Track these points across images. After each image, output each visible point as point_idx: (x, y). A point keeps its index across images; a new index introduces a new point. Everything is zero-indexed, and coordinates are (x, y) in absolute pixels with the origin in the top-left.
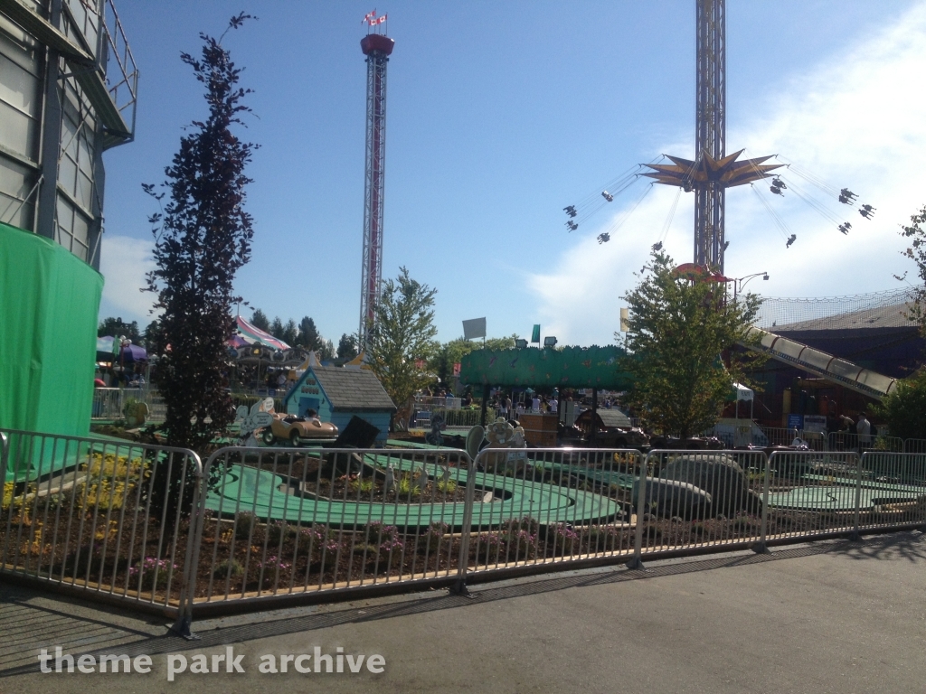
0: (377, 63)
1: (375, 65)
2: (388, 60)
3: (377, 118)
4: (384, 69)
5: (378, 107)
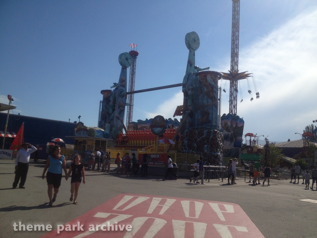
0: (134, 59)
1: (133, 59)
2: (137, 58)
3: (133, 74)
4: (136, 60)
5: (133, 71)
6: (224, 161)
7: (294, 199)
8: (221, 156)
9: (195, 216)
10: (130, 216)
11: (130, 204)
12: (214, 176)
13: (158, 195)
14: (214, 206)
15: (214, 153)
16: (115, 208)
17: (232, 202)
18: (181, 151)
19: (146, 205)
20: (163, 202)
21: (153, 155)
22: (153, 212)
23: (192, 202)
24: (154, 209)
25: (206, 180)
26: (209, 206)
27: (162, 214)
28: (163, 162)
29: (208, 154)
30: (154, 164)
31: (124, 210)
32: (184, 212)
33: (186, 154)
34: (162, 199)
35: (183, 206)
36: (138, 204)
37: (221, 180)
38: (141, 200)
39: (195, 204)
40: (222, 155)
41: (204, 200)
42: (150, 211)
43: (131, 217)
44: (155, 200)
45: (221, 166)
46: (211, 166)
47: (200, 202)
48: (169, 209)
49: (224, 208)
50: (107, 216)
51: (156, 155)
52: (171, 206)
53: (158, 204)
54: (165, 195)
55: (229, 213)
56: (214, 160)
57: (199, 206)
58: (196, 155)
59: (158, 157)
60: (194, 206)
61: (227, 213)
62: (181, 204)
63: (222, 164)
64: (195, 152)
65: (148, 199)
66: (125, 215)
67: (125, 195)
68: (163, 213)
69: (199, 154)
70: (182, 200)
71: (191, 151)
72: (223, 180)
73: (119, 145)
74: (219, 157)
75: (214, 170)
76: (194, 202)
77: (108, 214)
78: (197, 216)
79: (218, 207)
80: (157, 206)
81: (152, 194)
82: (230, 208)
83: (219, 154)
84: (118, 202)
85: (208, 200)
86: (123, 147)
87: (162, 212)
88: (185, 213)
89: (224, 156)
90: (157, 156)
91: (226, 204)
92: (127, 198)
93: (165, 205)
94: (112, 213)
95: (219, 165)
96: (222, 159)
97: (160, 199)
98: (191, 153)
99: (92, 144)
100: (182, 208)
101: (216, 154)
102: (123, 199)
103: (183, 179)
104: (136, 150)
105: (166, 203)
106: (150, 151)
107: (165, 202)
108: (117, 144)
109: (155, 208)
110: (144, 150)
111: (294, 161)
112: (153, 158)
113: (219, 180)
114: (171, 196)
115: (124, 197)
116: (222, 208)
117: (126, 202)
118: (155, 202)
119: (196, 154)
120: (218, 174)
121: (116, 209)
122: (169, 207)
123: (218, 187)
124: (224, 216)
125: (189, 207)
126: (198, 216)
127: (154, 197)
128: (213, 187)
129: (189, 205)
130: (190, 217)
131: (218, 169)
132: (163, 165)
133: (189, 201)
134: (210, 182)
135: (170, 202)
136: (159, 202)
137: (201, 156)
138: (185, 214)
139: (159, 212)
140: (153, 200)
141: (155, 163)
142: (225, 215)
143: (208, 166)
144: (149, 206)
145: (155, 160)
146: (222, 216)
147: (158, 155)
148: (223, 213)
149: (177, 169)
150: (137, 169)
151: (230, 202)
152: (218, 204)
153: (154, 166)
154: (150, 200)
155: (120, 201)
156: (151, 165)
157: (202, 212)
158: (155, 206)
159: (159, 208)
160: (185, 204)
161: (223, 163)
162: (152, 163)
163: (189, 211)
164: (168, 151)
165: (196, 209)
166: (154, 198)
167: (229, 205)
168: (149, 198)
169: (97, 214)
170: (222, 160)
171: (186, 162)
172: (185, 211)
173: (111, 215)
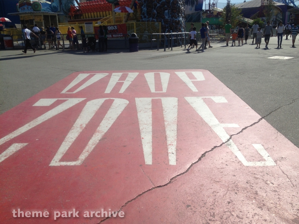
6: (185, 27)
7: (262, 58)
8: (182, 21)
9: (162, 90)
10: (81, 99)
11: (84, 84)
12: (176, 44)
13: (117, 70)
14: (182, 75)
15: (175, 19)
16: (64, 92)
17: (200, 69)
18: (140, 20)
19: (104, 82)
20: (123, 78)
21: (110, 27)
22: (112, 90)
23: (157, 73)
24: (113, 87)
25: (169, 49)
26: (176, 75)
27: (122, 92)
28: (121, 33)
29: (169, 20)
30: (112, 37)
31: (75, 92)
32: (148, 87)
33: (146, 22)
34: (123, 74)
35: (147, 79)
36: (95, 83)
37: (184, 47)
38: (98, 77)
39: (160, 75)
40: (184, 20)
41: (169, 69)
42: (108, 90)
43: (83, 101)
44: (115, 75)
45: (183, 32)
46: (173, 33)
47: (166, 72)
48: (131, 85)
49: (193, 76)
50: (51, 103)
51: (113, 26)
52: (134, 81)
53: (118, 80)
54: (125, 69)
55: (200, 81)
56: (176, 26)
57: (165, 76)
58: (156, 23)
59: (116, 28)
60: (160, 78)
61: (197, 81)
62: (144, 77)
63: (184, 31)
64: (155, 20)
65: (106, 75)
66: (76, 99)
67: (79, 74)
68: (125, 90)
69: (160, 22)
70: (146, 73)
71: (151, 19)
72: (186, 47)
73: (72, 20)
74: (181, 23)
75: (176, 37)
76: (159, 73)
77: (54, 100)
78: (164, 90)
79: (186, 76)
80: (117, 83)
81: (111, 70)
82: (199, 75)
83: (181, 19)
84: (69, 83)
85: (174, 69)
86: (77, 21)
87: (122, 90)
88: (150, 87)
89: (185, 22)
90: (114, 28)
91: (194, 71)
92: (82, 76)
93: (126, 80)
94: (59, 98)
95: (181, 31)
96: (184, 24)
97: (120, 74)
98: (151, 22)
99: (40, 20)
100: (146, 81)
101: (177, 20)
102: (76, 78)
103: (144, 50)
104: (91, 23)
105: (127, 79)
106: (106, 23)
107: (127, 76)
108: (70, 19)
109: (114, 85)
110: (100, 22)
111: (251, 21)
112: (111, 30)
113: (182, 47)
114: (133, 69)
115: (78, 76)
116: (191, 77)
117: (79, 81)
118: (115, 78)
119: (157, 21)
120: (181, 41)
121: (66, 91)
122: (131, 82)
123: (182, 54)
124: (195, 86)
125: (154, 79)
126: (166, 89)
127: (114, 72)
128: (177, 54)
129: (154, 77)
130: (156, 92)
131: (180, 36)
132: (122, 37)
133: (154, 73)
134: (173, 50)
135: (132, 76)
136: (119, 77)
137: (162, 23)
138: (150, 89)
139: (119, 90)
140: (112, 76)
141: (114, 36)
142: (196, 84)
143: (170, 34)
144: (108, 84)
145: (113, 32)
146: (193, 85)
147: (116, 27)
148: (193, 82)
149: (137, 39)
150: (93, 44)
151: (198, 69)
152: (186, 73)
153: (113, 39)
154: (109, 77)
155: (72, 81)
156: (110, 38)
157: (169, 84)
158: (115, 83)
159: (119, 85)
160: (150, 77)
161: (184, 29)
162: (111, 35)
163: (154, 85)
164: (126, 21)
165: (162, 81)
166: (113, 74)
167: (197, 72)
168: (108, 74)
169: (38, 101)
170: (184, 26)
171: (146, 31)
172: (149, 85)
173: (58, 100)
